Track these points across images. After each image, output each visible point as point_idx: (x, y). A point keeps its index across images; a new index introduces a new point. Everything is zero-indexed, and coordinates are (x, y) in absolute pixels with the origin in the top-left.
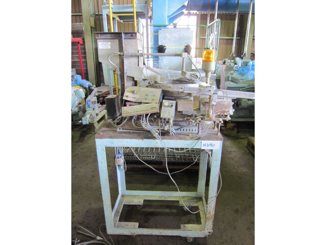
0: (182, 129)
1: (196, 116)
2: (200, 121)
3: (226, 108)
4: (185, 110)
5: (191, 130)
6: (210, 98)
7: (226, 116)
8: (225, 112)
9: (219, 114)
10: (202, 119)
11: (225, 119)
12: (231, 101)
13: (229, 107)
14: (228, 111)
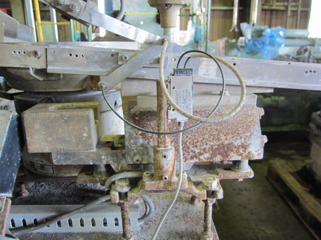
0: (64, 220)
1: (110, 171)
2: (123, 196)
3: (235, 133)
4: (60, 147)
5: (99, 221)
6: (160, 94)
7: (236, 164)
8: (229, 148)
9: (205, 158)
10: (134, 183)
11: (231, 175)
12: (254, 101)
13: (248, 128)
14: (245, 147)
